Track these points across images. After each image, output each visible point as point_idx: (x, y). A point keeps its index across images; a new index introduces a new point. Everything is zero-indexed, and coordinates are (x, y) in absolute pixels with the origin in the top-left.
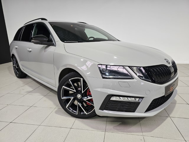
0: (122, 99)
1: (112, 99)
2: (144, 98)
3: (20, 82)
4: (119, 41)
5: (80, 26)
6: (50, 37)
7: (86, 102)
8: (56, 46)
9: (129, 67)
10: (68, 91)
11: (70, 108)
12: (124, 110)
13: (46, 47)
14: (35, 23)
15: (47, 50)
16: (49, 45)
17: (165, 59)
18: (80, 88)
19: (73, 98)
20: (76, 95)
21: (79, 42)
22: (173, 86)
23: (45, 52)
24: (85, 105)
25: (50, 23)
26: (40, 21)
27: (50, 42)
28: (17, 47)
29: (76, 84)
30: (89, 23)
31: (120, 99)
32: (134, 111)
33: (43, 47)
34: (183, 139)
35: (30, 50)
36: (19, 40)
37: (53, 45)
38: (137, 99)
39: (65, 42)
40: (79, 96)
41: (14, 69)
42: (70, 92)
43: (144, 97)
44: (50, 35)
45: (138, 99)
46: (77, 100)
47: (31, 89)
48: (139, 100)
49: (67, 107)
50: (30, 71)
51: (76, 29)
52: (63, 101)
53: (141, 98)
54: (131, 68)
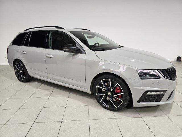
1: (148, 94)
2: (167, 91)
6: (77, 46)
7: (115, 98)
9: (157, 70)
10: (101, 89)
11: (103, 102)
16: (77, 53)
17: (171, 63)
18: (109, 87)
19: (104, 94)
20: (107, 92)
21: (103, 50)
23: (73, 58)
24: (115, 100)
25: (71, 32)
27: (78, 51)
28: (25, 52)
29: (106, 84)
32: (160, 101)
40: (109, 93)
42: (103, 90)
44: (77, 44)
46: (108, 96)
47: (49, 92)
48: (163, 93)
49: (101, 102)
52: (98, 97)
53: (165, 91)
54: (158, 70)
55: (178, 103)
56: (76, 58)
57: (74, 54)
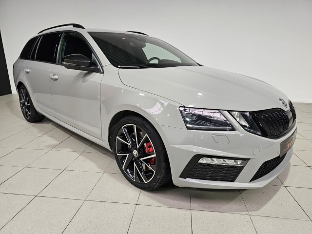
0: (216, 161)
1: (201, 161)
2: (250, 161)
3: (34, 129)
4: (200, 65)
5: (139, 40)
6: (92, 59)
8: (103, 73)
9: (229, 111)
11: (127, 170)
12: (219, 179)
13: (86, 75)
14: (61, 32)
15: (87, 79)
16: (90, 71)
17: (281, 100)
19: (128, 155)
20: (132, 151)
21: (141, 68)
22: (290, 142)
23: (83, 82)
25: (90, 33)
26: (71, 28)
27: (93, 67)
28: (29, 70)
30: (151, 33)
31: (213, 162)
32: (233, 180)
33: (80, 73)
34: (309, 219)
35: (56, 77)
36: (33, 59)
37: (98, 71)
38: (239, 162)
39: (119, 68)
41: (22, 108)
43: (250, 159)
44: (93, 54)
45: (241, 161)
47: (56, 142)
48: (241, 163)
49: (123, 168)
50: (53, 111)
51: (131, 43)
52: (119, 159)
53: (246, 160)
54: (232, 113)
55: (292, 190)
56: (88, 80)
57: (86, 74)
